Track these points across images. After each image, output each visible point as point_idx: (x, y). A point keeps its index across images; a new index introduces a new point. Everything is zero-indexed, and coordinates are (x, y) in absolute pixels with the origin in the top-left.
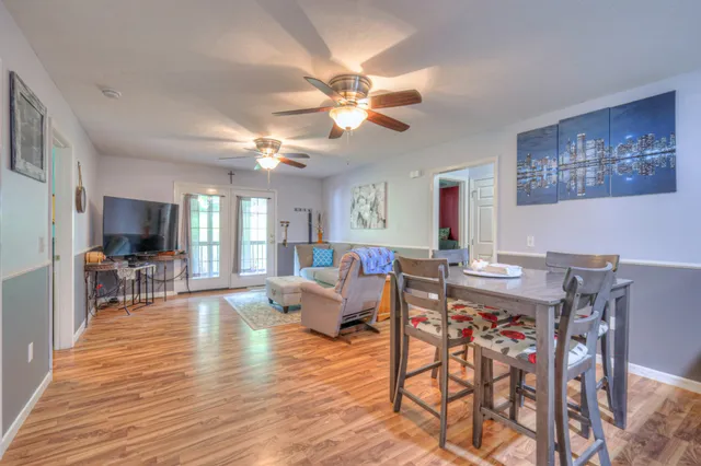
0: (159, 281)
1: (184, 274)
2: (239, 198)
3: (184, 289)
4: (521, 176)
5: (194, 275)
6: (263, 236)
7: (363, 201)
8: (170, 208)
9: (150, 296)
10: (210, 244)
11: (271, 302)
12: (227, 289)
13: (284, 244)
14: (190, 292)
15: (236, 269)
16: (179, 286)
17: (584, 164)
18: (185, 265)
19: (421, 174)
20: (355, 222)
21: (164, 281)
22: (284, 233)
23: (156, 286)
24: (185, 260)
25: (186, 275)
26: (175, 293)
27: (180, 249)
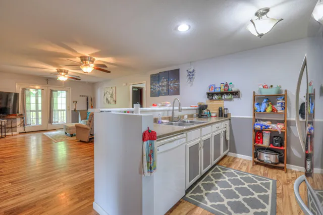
0: (8, 128)
1: (22, 124)
2: (52, 91)
3: (23, 131)
4: (151, 88)
5: (28, 125)
6: (64, 107)
7: (108, 93)
8: (13, 94)
9: (3, 134)
10: (37, 111)
11: (66, 133)
12: (46, 130)
13: (75, 110)
14: (25, 132)
15: (50, 121)
16: (20, 129)
17: (164, 86)
18: (23, 120)
19: (126, 84)
20: (105, 102)
21: (12, 128)
22: (74, 106)
23: (7, 130)
24: (23, 118)
25: (24, 124)
26: (17, 133)
27: (20, 113)
